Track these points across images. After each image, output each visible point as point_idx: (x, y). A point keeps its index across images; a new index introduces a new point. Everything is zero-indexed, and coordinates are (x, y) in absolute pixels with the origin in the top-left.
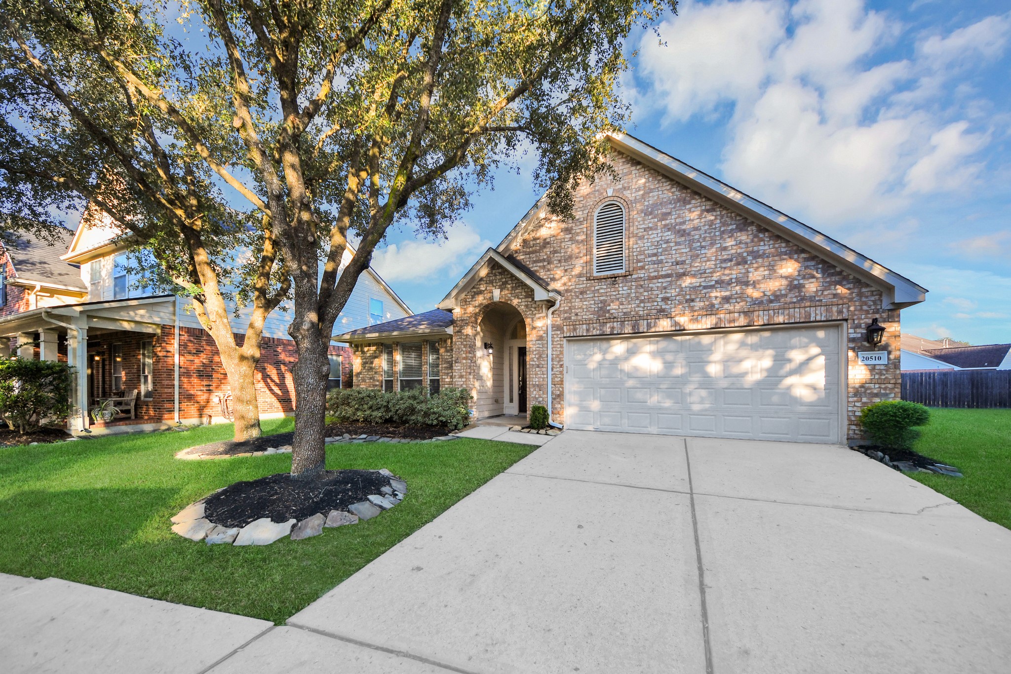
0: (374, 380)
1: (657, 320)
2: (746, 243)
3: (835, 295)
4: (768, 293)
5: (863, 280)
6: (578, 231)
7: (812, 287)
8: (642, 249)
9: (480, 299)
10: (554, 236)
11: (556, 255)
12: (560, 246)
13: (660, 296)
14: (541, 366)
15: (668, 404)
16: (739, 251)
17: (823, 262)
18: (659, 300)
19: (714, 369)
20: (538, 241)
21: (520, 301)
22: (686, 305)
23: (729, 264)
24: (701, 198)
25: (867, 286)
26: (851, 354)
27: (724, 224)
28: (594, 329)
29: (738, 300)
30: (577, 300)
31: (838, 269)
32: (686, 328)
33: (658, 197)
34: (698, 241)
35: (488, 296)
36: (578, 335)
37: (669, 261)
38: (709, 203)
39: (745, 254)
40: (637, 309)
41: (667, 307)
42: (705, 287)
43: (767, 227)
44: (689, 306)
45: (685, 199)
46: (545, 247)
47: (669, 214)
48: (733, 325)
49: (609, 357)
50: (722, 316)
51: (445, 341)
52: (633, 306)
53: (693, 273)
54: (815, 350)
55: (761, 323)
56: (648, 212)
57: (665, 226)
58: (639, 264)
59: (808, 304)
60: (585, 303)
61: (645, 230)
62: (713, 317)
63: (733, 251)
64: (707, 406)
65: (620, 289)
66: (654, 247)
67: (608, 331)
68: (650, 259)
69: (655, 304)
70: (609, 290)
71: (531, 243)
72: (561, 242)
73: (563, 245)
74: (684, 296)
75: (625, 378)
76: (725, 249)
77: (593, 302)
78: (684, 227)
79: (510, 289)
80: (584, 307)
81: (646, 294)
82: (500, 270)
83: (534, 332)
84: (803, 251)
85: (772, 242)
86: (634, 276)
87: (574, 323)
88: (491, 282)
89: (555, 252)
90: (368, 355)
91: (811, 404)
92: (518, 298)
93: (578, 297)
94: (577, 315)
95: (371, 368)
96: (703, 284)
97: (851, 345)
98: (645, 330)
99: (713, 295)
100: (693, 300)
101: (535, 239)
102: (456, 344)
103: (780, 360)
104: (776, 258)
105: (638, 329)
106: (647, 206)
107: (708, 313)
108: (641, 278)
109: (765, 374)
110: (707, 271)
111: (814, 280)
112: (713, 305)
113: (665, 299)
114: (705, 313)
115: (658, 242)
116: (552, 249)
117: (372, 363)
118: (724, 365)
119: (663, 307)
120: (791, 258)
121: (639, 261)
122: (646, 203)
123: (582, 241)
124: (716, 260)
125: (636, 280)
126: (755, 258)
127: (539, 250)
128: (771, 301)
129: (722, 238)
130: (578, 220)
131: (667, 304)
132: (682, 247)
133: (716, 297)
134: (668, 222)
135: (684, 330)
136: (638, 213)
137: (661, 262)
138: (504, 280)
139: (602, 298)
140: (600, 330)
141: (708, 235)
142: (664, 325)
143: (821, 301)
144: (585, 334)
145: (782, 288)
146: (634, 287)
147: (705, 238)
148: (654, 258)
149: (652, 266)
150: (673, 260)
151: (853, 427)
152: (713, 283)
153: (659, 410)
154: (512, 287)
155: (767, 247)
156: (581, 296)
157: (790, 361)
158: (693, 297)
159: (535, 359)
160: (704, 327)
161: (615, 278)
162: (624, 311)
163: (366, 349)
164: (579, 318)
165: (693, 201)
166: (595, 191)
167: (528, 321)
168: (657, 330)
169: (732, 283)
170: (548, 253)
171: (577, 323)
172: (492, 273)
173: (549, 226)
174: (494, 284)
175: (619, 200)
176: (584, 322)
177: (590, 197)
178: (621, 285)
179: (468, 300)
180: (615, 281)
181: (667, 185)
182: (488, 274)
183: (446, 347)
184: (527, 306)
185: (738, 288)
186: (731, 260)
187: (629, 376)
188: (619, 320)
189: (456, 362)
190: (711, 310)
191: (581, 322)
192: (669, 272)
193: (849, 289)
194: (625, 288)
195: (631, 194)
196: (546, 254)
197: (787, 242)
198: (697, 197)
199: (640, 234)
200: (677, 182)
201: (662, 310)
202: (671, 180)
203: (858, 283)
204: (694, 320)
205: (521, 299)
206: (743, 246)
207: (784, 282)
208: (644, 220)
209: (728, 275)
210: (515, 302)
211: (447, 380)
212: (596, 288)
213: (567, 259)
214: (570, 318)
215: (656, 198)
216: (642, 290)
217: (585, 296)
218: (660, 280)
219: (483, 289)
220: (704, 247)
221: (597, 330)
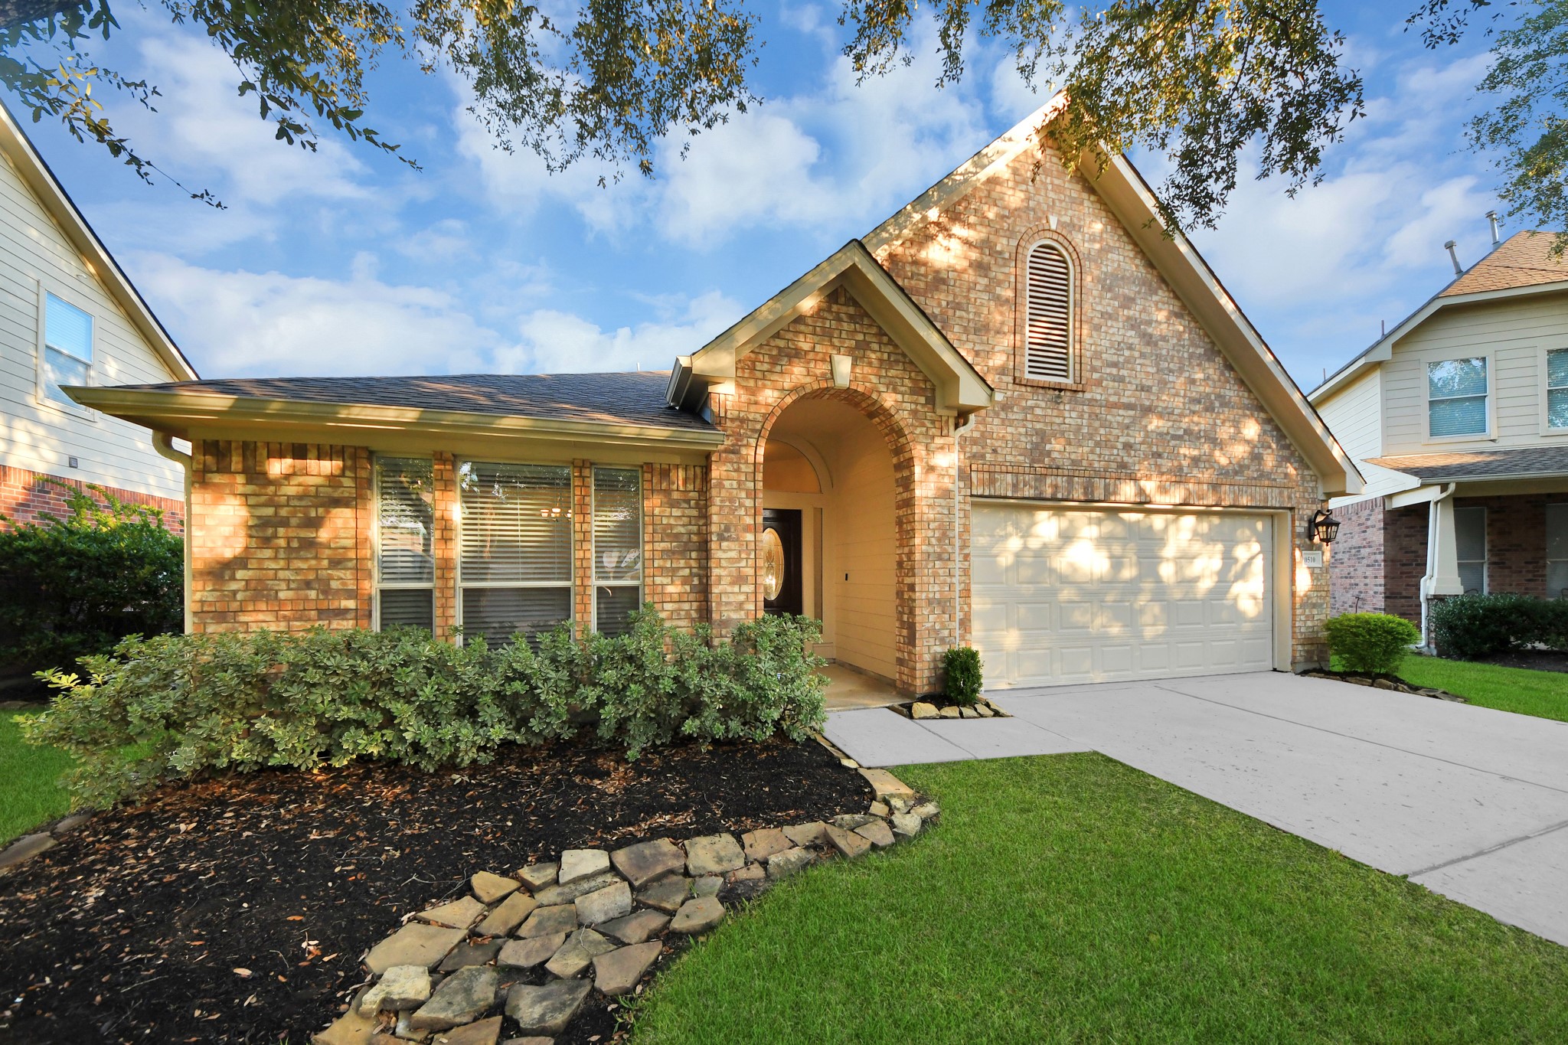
0: (326, 591)
1: (1118, 482)
2: (1214, 381)
3: (1286, 475)
4: (1234, 461)
5: (1306, 460)
6: (1001, 277)
7: (1269, 461)
8: (1099, 349)
9: (797, 374)
10: (955, 271)
11: (958, 313)
12: (967, 297)
13: (1122, 439)
14: (946, 556)
15: (1115, 630)
16: (1208, 390)
17: (1277, 428)
18: (1120, 446)
19: (1167, 571)
20: (922, 270)
21: (899, 397)
22: (1152, 461)
23: (1197, 408)
24: (1169, 291)
25: (1308, 468)
26: (1297, 553)
27: (1193, 344)
28: (1025, 486)
29: (1207, 466)
30: (996, 421)
31: (1288, 442)
32: (1153, 500)
33: (1119, 265)
34: (1166, 360)
35: (821, 368)
36: (997, 493)
37: (1133, 381)
38: (1177, 303)
39: (1213, 397)
40: (1091, 457)
41: (1130, 460)
42: (1175, 437)
43: (1233, 365)
44: (1156, 464)
45: (1150, 285)
46: (937, 289)
47: (1133, 300)
48: (1201, 503)
49: (1034, 544)
50: (1191, 486)
51: (665, 473)
52: (1086, 449)
53: (1160, 409)
54: (1256, 547)
55: (1228, 503)
56: (1107, 285)
57: (1129, 318)
58: (1096, 376)
59: (1267, 483)
60: (1010, 430)
61: (1102, 314)
62: (1182, 486)
63: (1202, 389)
64: (1161, 628)
65: (1067, 414)
66: (1113, 351)
67: (1048, 492)
68: (1108, 370)
69: (1115, 452)
70: (1049, 412)
71: (908, 268)
72: (969, 290)
73: (972, 295)
74: (1150, 445)
75: (1058, 585)
76: (1193, 382)
77: (1023, 430)
78: (1150, 330)
79: (876, 363)
80: (1009, 437)
81: (1102, 431)
82: (851, 310)
83: (932, 477)
84: (1261, 409)
85: (1236, 387)
86: (1088, 395)
87: (992, 469)
88: (827, 335)
89: (958, 306)
90: (291, 490)
91: (1251, 621)
92: (895, 391)
93: (997, 415)
94: (995, 451)
95: (310, 544)
96: (1172, 432)
97: (1298, 542)
98: (1102, 498)
99: (1183, 451)
100: (1159, 455)
101: (916, 263)
102: (720, 486)
103: (1228, 558)
104: (1240, 412)
105: (1092, 493)
106: (1106, 274)
107: (1178, 479)
108: (1096, 401)
109: (1215, 578)
110: (1176, 412)
111: (1270, 451)
112: (1180, 468)
113: (1128, 446)
114: (1173, 479)
115: (1119, 343)
116: (950, 298)
117: (316, 523)
118: (1176, 563)
119: (1126, 459)
120: (1252, 415)
121: (1094, 369)
122: (1104, 269)
123: (1007, 301)
124: (1185, 396)
125: (1092, 402)
126: (1222, 405)
127: (926, 290)
128: (1236, 473)
129: (1190, 363)
130: (1000, 253)
131: (1129, 455)
132: (1147, 362)
133: (1185, 456)
134: (1131, 313)
135: (1149, 503)
136: (1093, 281)
137: (1121, 379)
138: (860, 337)
139: (1038, 426)
140: (1036, 488)
141: (1175, 353)
142: (1127, 492)
143: (1275, 480)
144: (1009, 494)
145: (1246, 455)
146: (1086, 416)
147: (1173, 356)
148: (1114, 371)
149: (1111, 384)
150: (1138, 382)
151: (1300, 648)
152: (1181, 432)
153: (1104, 639)
154: (881, 360)
155: (1232, 394)
156: (1003, 415)
157: (1236, 560)
158: (1160, 450)
159: (933, 541)
160: (1173, 502)
161: (1060, 390)
162: (1073, 456)
163: (277, 467)
164: (1000, 458)
165: (1160, 292)
166: (1028, 208)
167: (918, 451)
168: (1118, 498)
169: (1200, 437)
170: (944, 304)
171: (998, 469)
172: (829, 311)
173: (946, 243)
174: (836, 342)
175: (1066, 244)
176: (1010, 469)
177: (1020, 216)
178: (1067, 407)
179: (759, 366)
180: (1059, 397)
181: (1128, 251)
182: (820, 310)
183: (667, 492)
184: (914, 413)
185: (1206, 446)
186: (1199, 402)
187: (1064, 580)
188: (1066, 472)
189: (722, 538)
190: (1180, 477)
191: (1004, 469)
192: (1133, 400)
193: (1296, 469)
194: (1074, 414)
195: (1084, 241)
196: (939, 305)
197: (1250, 391)
198: (1163, 286)
199: (1096, 321)
200: (1142, 251)
201: (1123, 465)
202: (1135, 244)
203: (1302, 464)
204: (1163, 490)
205: (903, 394)
206: (1210, 383)
207: (1247, 449)
208: (1101, 297)
209: (1198, 424)
210: (889, 400)
211: (671, 589)
212: (1030, 403)
213: (980, 330)
214: (983, 456)
215: (1116, 265)
216: (1097, 424)
217: (1010, 416)
218: (1121, 412)
219: (806, 346)
220: (1171, 371)
221: (1031, 487)
